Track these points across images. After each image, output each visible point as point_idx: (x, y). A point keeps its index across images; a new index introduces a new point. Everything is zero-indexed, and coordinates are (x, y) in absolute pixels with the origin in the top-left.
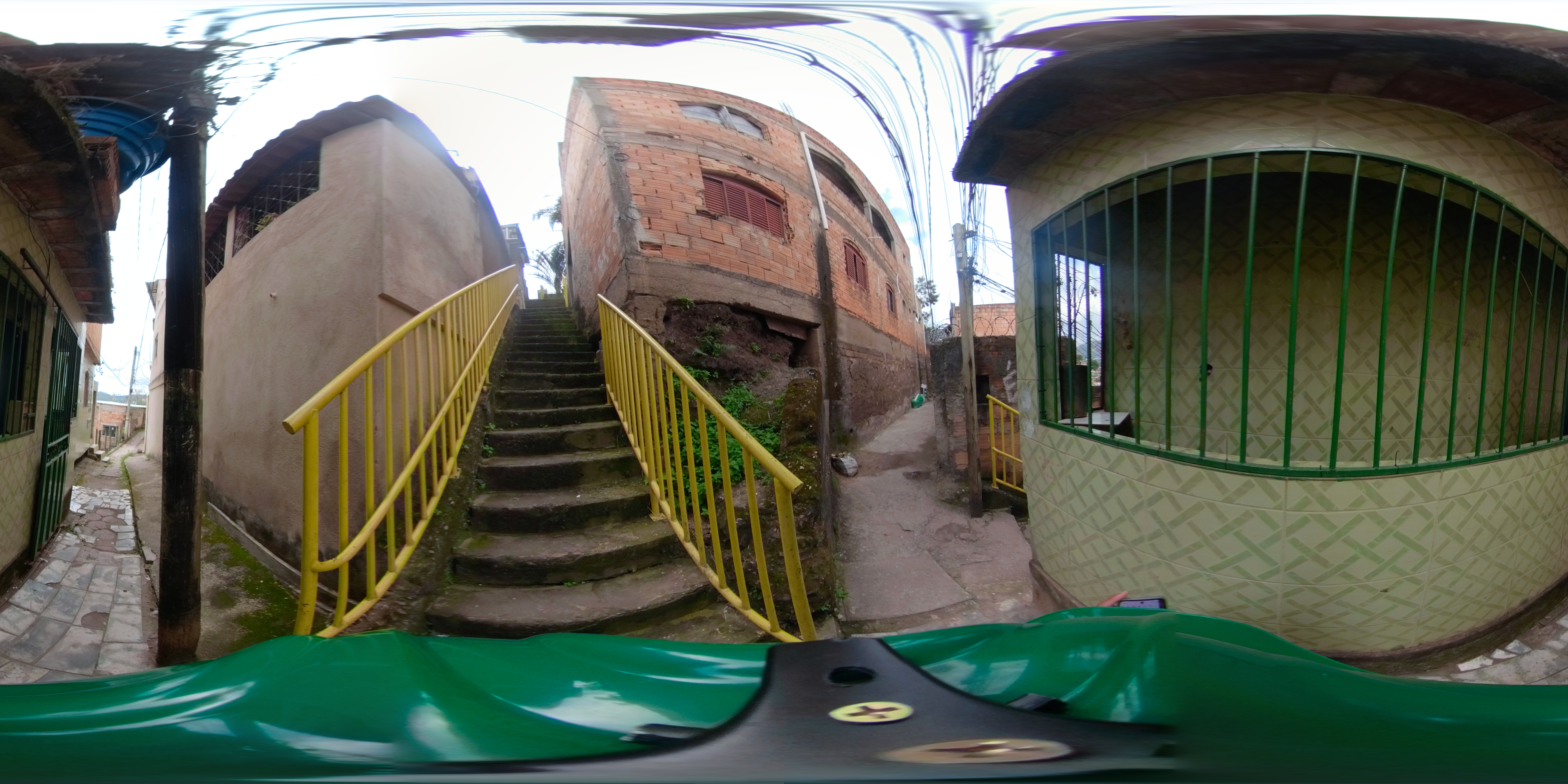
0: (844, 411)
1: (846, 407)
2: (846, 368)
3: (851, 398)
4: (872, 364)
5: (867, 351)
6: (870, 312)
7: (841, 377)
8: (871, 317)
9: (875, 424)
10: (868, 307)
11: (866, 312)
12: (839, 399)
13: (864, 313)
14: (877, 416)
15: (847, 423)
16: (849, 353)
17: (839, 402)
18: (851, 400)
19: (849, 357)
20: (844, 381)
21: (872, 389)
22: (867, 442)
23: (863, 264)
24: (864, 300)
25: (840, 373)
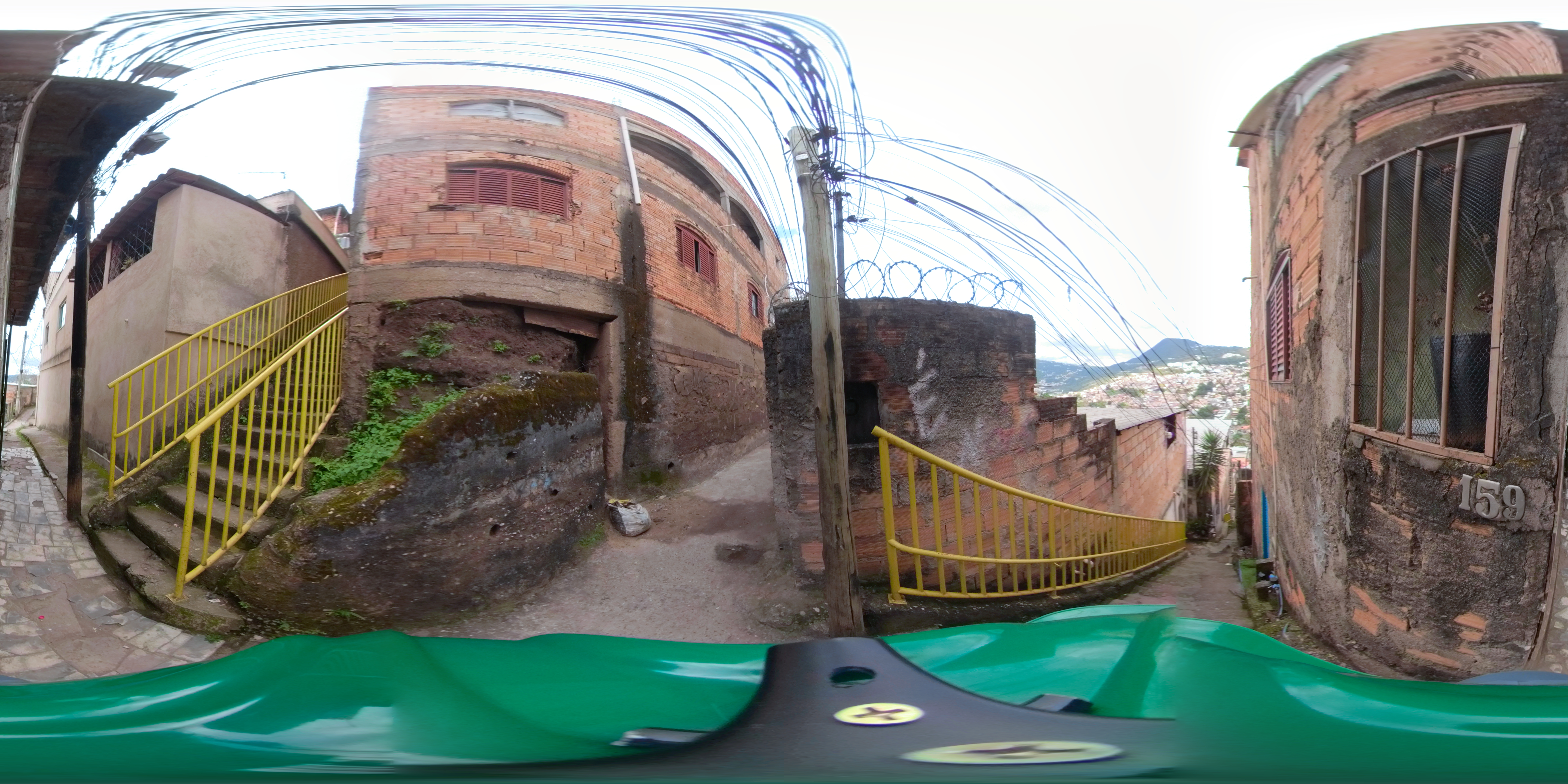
0: (658, 438)
1: (662, 433)
2: (667, 379)
3: (674, 419)
4: (718, 376)
5: (709, 358)
6: (719, 311)
7: (655, 390)
8: (721, 316)
9: (719, 456)
10: (715, 304)
11: (711, 309)
12: (649, 421)
13: (709, 311)
14: (722, 445)
15: (662, 455)
16: (672, 358)
17: (648, 426)
18: (675, 423)
19: (674, 364)
20: (661, 397)
21: (716, 408)
22: (700, 481)
23: (713, 255)
24: (708, 295)
25: (655, 385)
